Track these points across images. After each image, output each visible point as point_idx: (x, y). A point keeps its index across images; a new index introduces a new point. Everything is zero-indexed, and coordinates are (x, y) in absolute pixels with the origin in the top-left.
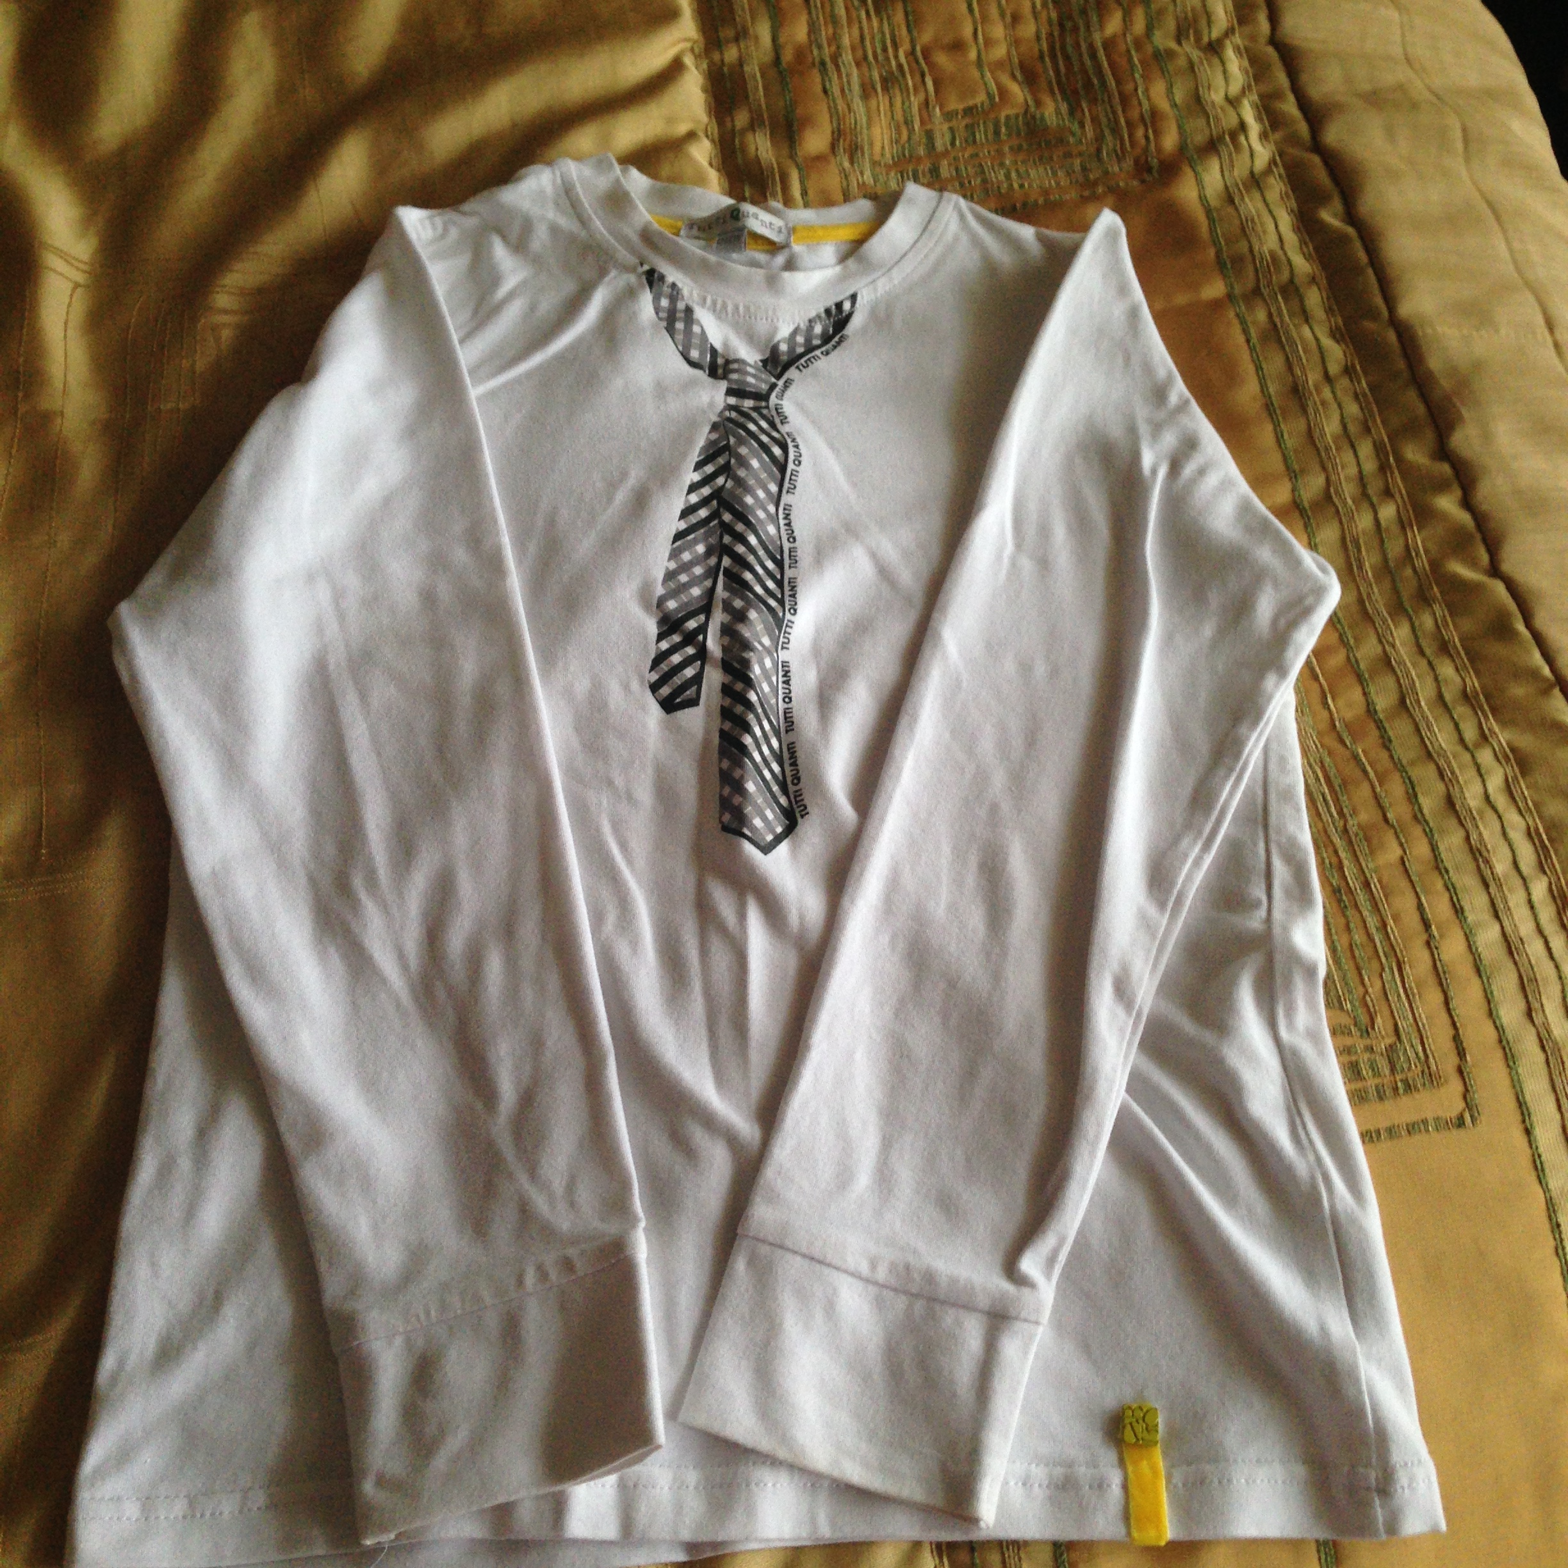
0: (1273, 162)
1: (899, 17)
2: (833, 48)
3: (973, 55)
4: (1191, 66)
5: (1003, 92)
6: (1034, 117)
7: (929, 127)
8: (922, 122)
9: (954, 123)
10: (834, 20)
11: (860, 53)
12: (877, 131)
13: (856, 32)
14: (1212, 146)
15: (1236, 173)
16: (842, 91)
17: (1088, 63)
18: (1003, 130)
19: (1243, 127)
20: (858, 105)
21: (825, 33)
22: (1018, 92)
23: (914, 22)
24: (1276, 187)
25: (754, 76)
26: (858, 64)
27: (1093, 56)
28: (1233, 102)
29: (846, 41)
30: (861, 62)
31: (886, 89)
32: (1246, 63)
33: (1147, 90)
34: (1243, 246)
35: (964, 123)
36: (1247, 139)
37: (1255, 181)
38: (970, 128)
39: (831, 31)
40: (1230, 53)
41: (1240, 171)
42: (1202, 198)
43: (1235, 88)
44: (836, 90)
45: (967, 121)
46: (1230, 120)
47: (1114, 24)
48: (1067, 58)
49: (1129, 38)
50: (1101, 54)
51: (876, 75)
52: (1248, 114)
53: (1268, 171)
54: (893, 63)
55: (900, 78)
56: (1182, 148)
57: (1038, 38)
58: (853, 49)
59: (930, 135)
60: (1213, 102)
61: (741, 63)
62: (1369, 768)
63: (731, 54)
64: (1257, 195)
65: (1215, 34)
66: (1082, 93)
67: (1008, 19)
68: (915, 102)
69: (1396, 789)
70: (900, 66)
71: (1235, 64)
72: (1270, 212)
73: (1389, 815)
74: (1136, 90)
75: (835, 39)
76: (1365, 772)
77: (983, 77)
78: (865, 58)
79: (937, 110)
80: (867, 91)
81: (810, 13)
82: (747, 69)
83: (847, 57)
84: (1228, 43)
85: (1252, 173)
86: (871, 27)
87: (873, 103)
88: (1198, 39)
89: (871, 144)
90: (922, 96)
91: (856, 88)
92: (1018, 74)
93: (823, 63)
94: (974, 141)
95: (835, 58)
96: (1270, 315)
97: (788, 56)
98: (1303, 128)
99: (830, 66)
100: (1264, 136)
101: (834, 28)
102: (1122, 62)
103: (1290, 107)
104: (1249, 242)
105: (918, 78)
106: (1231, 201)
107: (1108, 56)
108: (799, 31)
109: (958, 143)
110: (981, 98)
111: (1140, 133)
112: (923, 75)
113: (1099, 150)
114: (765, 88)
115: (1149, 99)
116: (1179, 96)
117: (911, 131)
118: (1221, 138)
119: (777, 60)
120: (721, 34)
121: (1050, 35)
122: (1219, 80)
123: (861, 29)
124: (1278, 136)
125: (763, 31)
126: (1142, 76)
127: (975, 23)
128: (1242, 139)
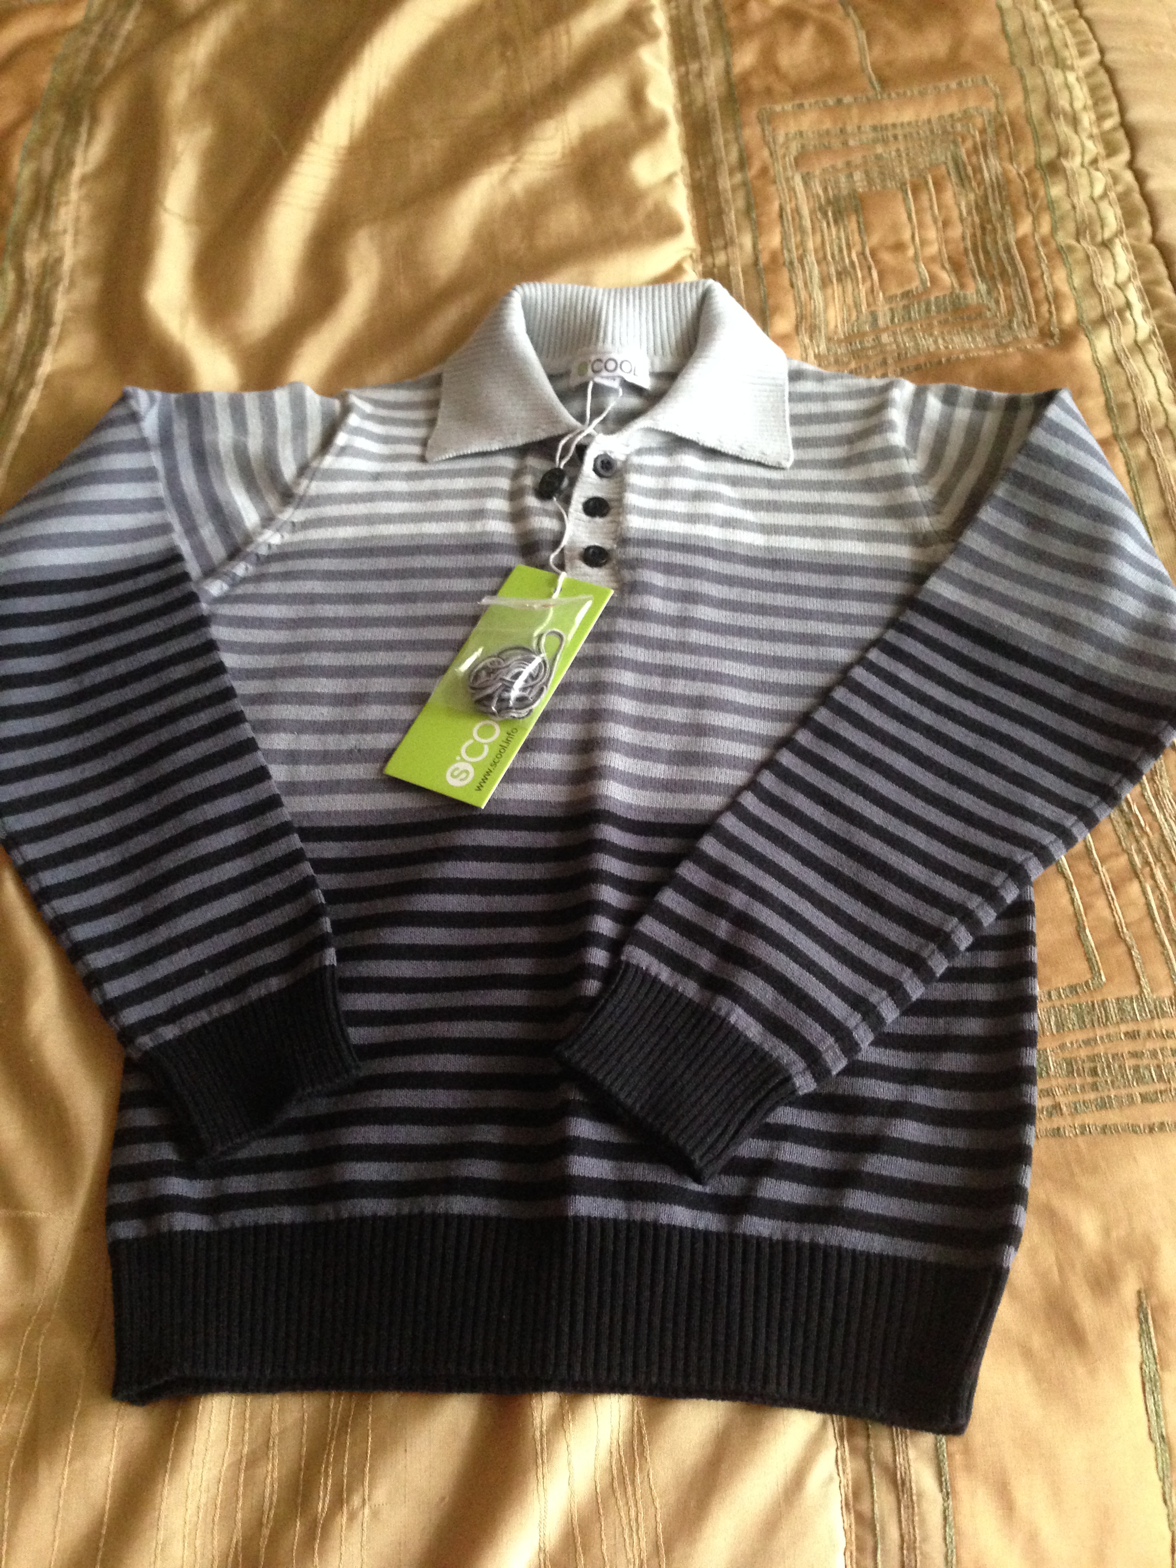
0: (1153, 333)
1: (853, 225)
2: (801, 251)
3: (911, 252)
4: (1088, 257)
5: (934, 279)
6: (958, 297)
7: (873, 308)
8: (869, 305)
9: (893, 305)
10: (802, 230)
11: (821, 255)
12: (831, 313)
13: (818, 239)
14: (1103, 320)
15: (1123, 340)
16: (806, 284)
17: (1004, 255)
18: (933, 308)
19: (1128, 305)
20: (818, 294)
21: (793, 241)
22: (946, 278)
23: (864, 229)
24: (1155, 353)
25: (738, 276)
26: (818, 263)
27: (1008, 250)
28: (1120, 286)
29: (810, 245)
30: (822, 260)
31: (839, 280)
32: (1132, 257)
33: (1051, 276)
34: (1128, 398)
35: (901, 304)
36: (1132, 315)
37: (1138, 347)
38: (907, 308)
39: (799, 238)
40: (1118, 249)
41: (1126, 339)
42: (1095, 360)
43: (1122, 276)
44: (800, 283)
45: (905, 302)
46: (1118, 300)
47: (1025, 227)
48: (986, 253)
49: (1037, 238)
50: (1015, 251)
51: (833, 270)
52: (1133, 295)
53: (1149, 340)
54: (847, 261)
55: (851, 270)
56: (1079, 322)
57: (963, 238)
58: (816, 251)
59: (874, 316)
60: (1105, 288)
63: (719, 256)
64: (1140, 358)
65: (1107, 234)
66: (998, 278)
67: (940, 224)
68: (863, 289)
70: (852, 263)
71: (1123, 257)
72: (1151, 371)
74: (1043, 274)
75: (802, 244)
77: (918, 268)
78: (825, 257)
79: (881, 295)
80: (825, 282)
81: (783, 226)
82: (731, 269)
83: (811, 258)
84: (1117, 241)
85: (1136, 342)
86: (830, 235)
87: (830, 291)
88: (1093, 237)
89: (827, 325)
90: (868, 284)
91: (816, 279)
92: (947, 266)
93: (791, 263)
94: (910, 318)
95: (801, 260)
96: (1149, 451)
97: (764, 259)
99: (796, 263)
100: (1146, 313)
101: (802, 237)
102: (1032, 255)
103: (1167, 291)
104: (1133, 394)
105: (866, 271)
106: (1118, 361)
107: (1020, 252)
108: (774, 240)
109: (896, 320)
110: (915, 284)
111: (1044, 308)
112: (870, 268)
113: (1011, 321)
114: (745, 283)
115: (1052, 282)
116: (1077, 281)
117: (859, 312)
118: (1111, 314)
119: (756, 263)
120: (714, 244)
121: (974, 235)
122: (1109, 271)
123: (823, 236)
124: (1157, 313)
125: (747, 241)
126: (1047, 266)
127: (913, 229)
128: (1128, 314)
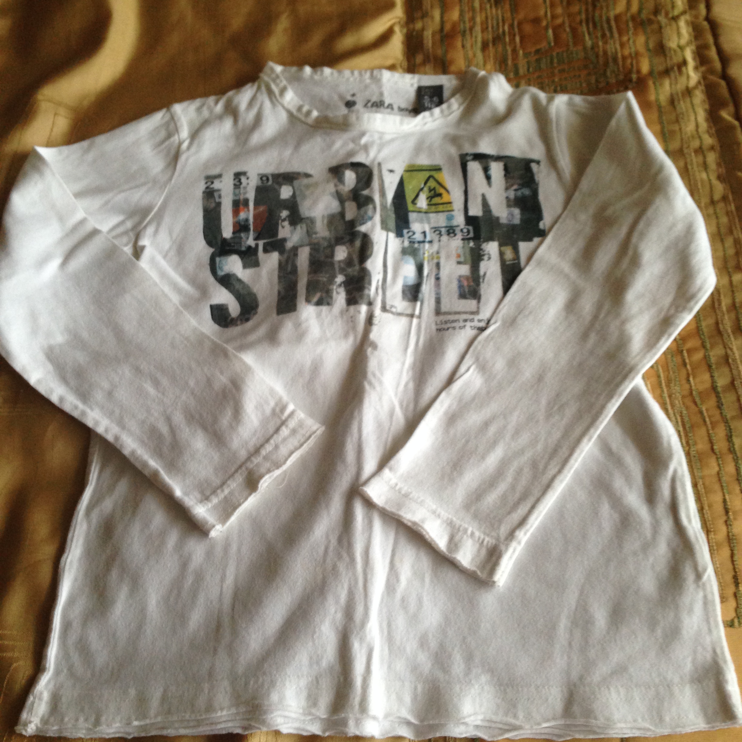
0: (699, 83)
1: (507, 7)
2: (472, 24)
3: (544, 24)
4: (661, 28)
5: (557, 40)
6: (572, 53)
7: (516, 62)
8: (513, 60)
9: (529, 59)
10: (473, 9)
11: (485, 26)
13: (484, 15)
14: (667, 72)
15: (678, 87)
16: (472, 46)
17: (605, 26)
18: (555, 61)
19: (685, 63)
20: (479, 54)
21: (467, 17)
23: (515, 8)
24: (699, 96)
25: (429, 39)
26: (483, 31)
27: (608, 24)
28: (682, 48)
29: (478, 20)
31: (494, 44)
32: (691, 30)
33: (634, 42)
34: (676, 127)
35: (535, 58)
36: (686, 69)
37: (688, 92)
38: (538, 61)
39: (471, 14)
40: (682, 23)
41: (681, 86)
42: (658, 101)
43: (683, 42)
44: (469, 46)
45: (537, 57)
46: (677, 59)
47: (621, 6)
48: (594, 23)
49: (629, 15)
50: (613, 23)
51: (491, 37)
52: (689, 55)
53: (696, 87)
55: (503, 38)
56: (650, 73)
57: (580, 12)
58: (481, 23)
59: (516, 67)
60: (670, 49)
61: (423, 29)
62: (707, 419)
63: (419, 25)
64: (688, 99)
65: (676, 12)
67: (565, 4)
68: (509, 48)
69: (720, 432)
70: (504, 32)
71: (684, 29)
73: (715, 447)
74: (629, 40)
75: (473, 19)
76: (705, 421)
78: (487, 28)
79: (521, 52)
80: (485, 47)
81: (461, 5)
82: (425, 33)
83: (478, 28)
84: (682, 17)
85: (687, 88)
86: (492, 14)
87: (487, 53)
88: (667, 14)
90: (513, 45)
91: (479, 45)
92: (567, 31)
93: (464, 31)
94: (540, 68)
95: (471, 29)
96: (687, 164)
97: (448, 27)
98: (718, 65)
99: (468, 31)
100: (696, 68)
101: (473, 12)
102: (623, 26)
103: (713, 53)
104: (680, 126)
105: (512, 37)
106: (673, 102)
107: (617, 24)
108: (455, 15)
109: (531, 70)
110: (544, 44)
111: (628, 61)
112: (515, 35)
113: (605, 71)
114: (433, 44)
115: (635, 46)
116: (651, 45)
117: (507, 65)
118: (672, 68)
119: (442, 29)
120: (415, 15)
122: (675, 38)
123: (487, 15)
124: (703, 69)
125: (437, 14)
126: (633, 34)
127: (546, 8)
128: (684, 69)
